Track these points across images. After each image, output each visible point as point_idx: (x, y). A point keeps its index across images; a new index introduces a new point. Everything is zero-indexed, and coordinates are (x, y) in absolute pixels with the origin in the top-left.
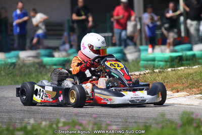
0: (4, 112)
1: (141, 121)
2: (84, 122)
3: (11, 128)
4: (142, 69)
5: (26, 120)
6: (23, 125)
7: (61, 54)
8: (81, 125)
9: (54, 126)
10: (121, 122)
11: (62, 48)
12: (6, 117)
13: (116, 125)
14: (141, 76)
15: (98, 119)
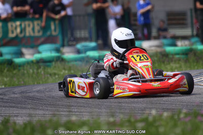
6: (144, 116)
7: (184, 43)
9: (176, 117)
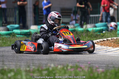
0: (36, 60)
1: (117, 66)
2: (83, 67)
3: (40, 69)
4: (118, 36)
5: (49, 65)
6: (47, 67)
7: (71, 27)
8: (81, 68)
9: (65, 68)
10: (105, 66)
11: (71, 23)
12: (37, 62)
13: (102, 68)
14: (117, 40)
15: (91, 65)
